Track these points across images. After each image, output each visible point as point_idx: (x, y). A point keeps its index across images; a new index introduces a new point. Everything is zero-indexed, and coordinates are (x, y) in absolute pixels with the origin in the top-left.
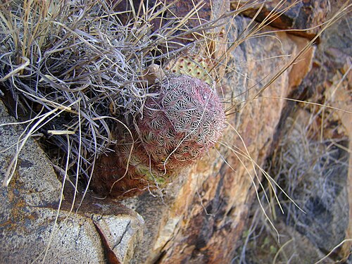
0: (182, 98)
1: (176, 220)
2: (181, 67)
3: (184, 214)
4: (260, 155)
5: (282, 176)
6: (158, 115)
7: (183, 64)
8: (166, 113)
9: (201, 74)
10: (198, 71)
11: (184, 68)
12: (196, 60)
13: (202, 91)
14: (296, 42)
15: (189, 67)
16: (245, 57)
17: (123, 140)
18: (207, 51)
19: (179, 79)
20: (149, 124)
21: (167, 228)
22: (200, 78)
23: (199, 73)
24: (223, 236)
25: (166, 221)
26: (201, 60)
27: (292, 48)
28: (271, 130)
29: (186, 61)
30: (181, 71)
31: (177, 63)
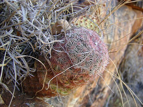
0: (79, 44)
1: (76, 99)
2: (81, 22)
3: (81, 95)
4: (118, 64)
5: (126, 72)
6: (63, 55)
7: (82, 20)
8: (68, 54)
9: (93, 27)
10: (91, 24)
11: (83, 23)
12: (90, 18)
13: (94, 39)
14: (136, 12)
15: (86, 22)
16: (114, 18)
17: (41, 68)
18: (97, 13)
19: (78, 30)
20: (57, 60)
21: (72, 103)
22: (92, 29)
23: (91, 26)
24: (99, 102)
25: (71, 100)
26: (93, 18)
27: (135, 15)
28: (123, 52)
29: (85, 19)
30: (81, 25)
31: (79, 19)
